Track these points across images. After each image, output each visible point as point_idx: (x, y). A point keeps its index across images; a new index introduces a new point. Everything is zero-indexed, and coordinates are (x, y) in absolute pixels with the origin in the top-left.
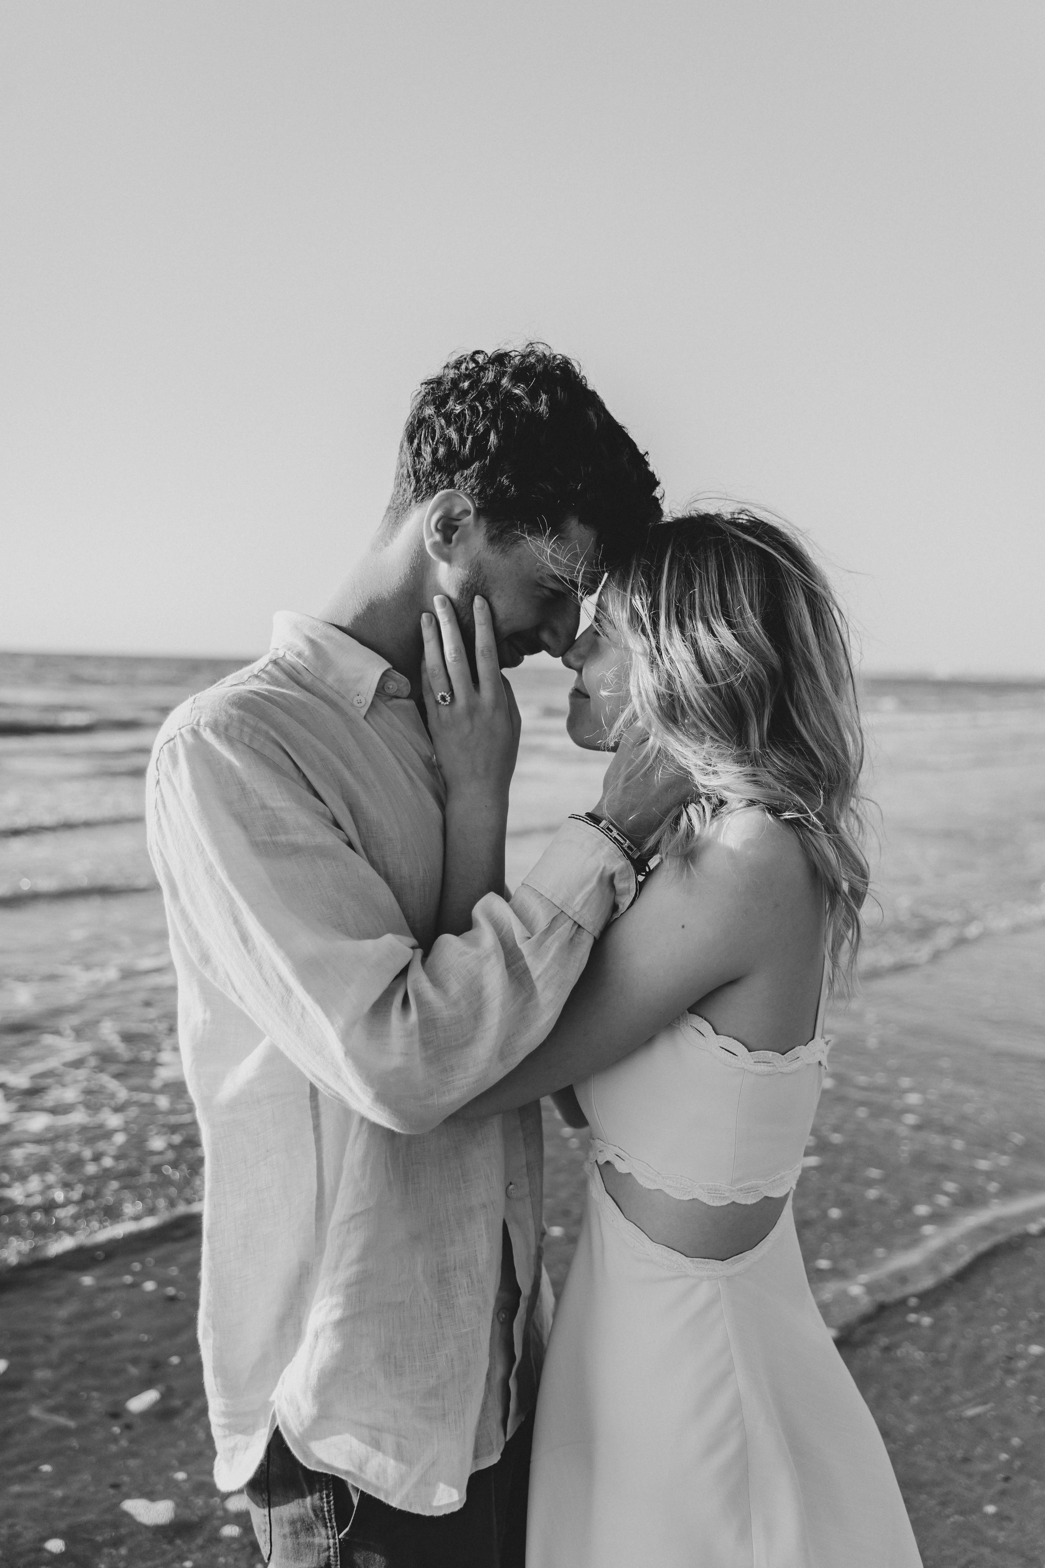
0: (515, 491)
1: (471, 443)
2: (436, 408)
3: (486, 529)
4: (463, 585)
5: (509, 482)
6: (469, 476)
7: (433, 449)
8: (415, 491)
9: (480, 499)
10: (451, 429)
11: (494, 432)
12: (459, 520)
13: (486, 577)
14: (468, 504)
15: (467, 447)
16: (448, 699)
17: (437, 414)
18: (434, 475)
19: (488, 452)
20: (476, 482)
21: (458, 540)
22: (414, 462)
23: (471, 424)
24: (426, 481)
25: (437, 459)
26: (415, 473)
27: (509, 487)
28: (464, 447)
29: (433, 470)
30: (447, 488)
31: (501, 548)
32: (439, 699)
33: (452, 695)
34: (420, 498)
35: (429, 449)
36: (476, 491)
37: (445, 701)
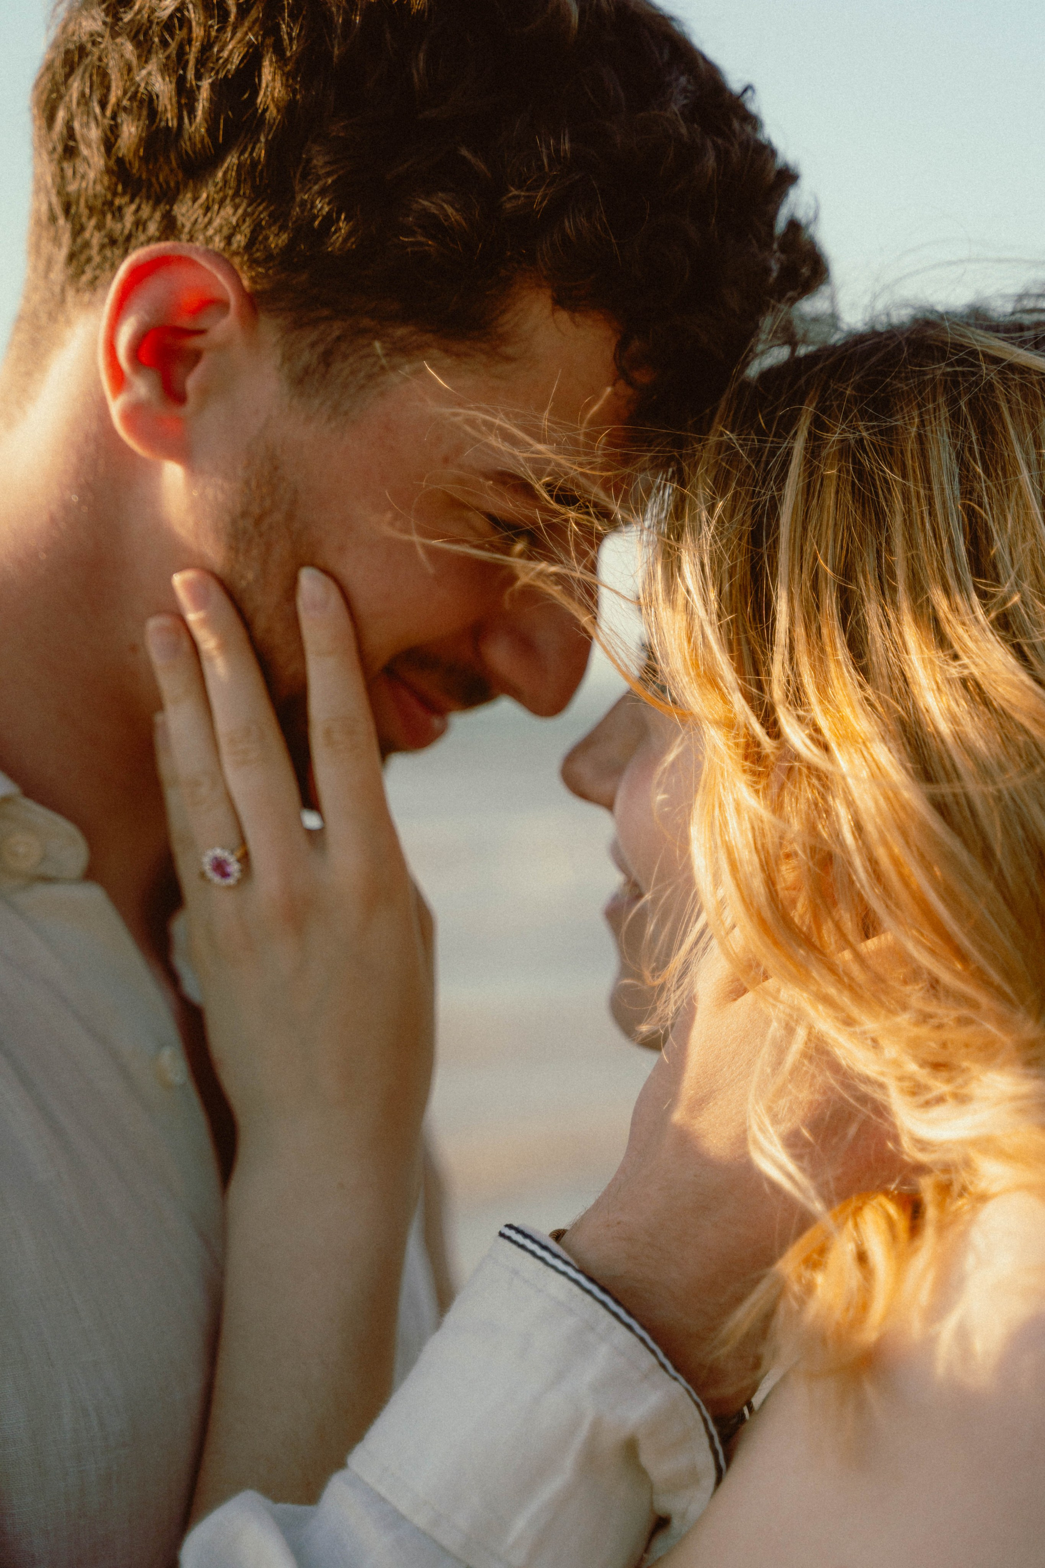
0: (350, 235)
1: (211, 101)
2: (107, 12)
3: (279, 352)
4: (234, 522)
5: (329, 204)
6: (213, 200)
7: (104, 131)
8: (72, 257)
9: (253, 262)
10: (152, 66)
11: (271, 61)
12: (201, 332)
13: (296, 491)
14: (218, 282)
15: (199, 113)
16: (234, 868)
17: (112, 28)
18: (120, 209)
19: (258, 121)
20: (234, 214)
21: (205, 392)
22: (63, 177)
23: (206, 47)
24: (99, 227)
25: (120, 161)
26: (67, 208)
27: (329, 221)
28: (192, 112)
29: (115, 194)
30: (159, 239)
31: (329, 403)
32: (208, 868)
33: (245, 859)
34: (85, 278)
35: (94, 134)
36: (240, 240)
37: (225, 875)
